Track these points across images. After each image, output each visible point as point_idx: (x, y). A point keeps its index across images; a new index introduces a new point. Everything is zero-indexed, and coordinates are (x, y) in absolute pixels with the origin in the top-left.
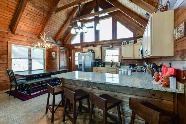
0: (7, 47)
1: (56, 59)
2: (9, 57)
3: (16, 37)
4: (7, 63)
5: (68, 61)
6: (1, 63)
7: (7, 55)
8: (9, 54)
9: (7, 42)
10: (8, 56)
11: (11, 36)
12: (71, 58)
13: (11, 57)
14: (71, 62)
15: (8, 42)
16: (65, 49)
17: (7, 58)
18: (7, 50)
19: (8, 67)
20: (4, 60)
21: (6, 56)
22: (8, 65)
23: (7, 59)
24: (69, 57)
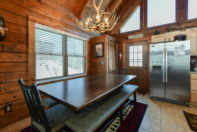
0: (27, 27)
1: (103, 56)
2: (30, 50)
3: (42, 9)
4: (27, 62)
5: (117, 60)
6: (15, 60)
7: (27, 45)
8: (30, 43)
9: (26, 16)
10: (28, 47)
11: (34, 6)
12: (121, 56)
13: (33, 49)
14: (122, 63)
15: (27, 18)
16: (114, 41)
17: (27, 50)
18: (27, 35)
19: (29, 69)
20: (21, 55)
21: (24, 47)
22: (29, 67)
23: (27, 53)
24: (119, 54)
